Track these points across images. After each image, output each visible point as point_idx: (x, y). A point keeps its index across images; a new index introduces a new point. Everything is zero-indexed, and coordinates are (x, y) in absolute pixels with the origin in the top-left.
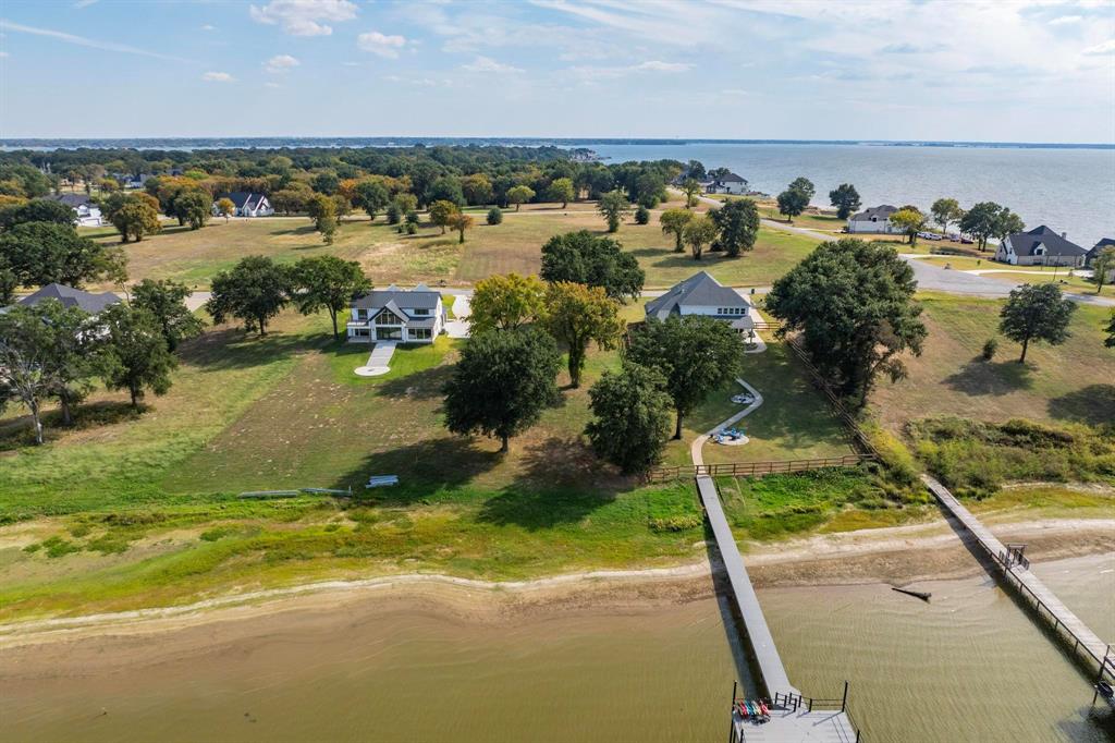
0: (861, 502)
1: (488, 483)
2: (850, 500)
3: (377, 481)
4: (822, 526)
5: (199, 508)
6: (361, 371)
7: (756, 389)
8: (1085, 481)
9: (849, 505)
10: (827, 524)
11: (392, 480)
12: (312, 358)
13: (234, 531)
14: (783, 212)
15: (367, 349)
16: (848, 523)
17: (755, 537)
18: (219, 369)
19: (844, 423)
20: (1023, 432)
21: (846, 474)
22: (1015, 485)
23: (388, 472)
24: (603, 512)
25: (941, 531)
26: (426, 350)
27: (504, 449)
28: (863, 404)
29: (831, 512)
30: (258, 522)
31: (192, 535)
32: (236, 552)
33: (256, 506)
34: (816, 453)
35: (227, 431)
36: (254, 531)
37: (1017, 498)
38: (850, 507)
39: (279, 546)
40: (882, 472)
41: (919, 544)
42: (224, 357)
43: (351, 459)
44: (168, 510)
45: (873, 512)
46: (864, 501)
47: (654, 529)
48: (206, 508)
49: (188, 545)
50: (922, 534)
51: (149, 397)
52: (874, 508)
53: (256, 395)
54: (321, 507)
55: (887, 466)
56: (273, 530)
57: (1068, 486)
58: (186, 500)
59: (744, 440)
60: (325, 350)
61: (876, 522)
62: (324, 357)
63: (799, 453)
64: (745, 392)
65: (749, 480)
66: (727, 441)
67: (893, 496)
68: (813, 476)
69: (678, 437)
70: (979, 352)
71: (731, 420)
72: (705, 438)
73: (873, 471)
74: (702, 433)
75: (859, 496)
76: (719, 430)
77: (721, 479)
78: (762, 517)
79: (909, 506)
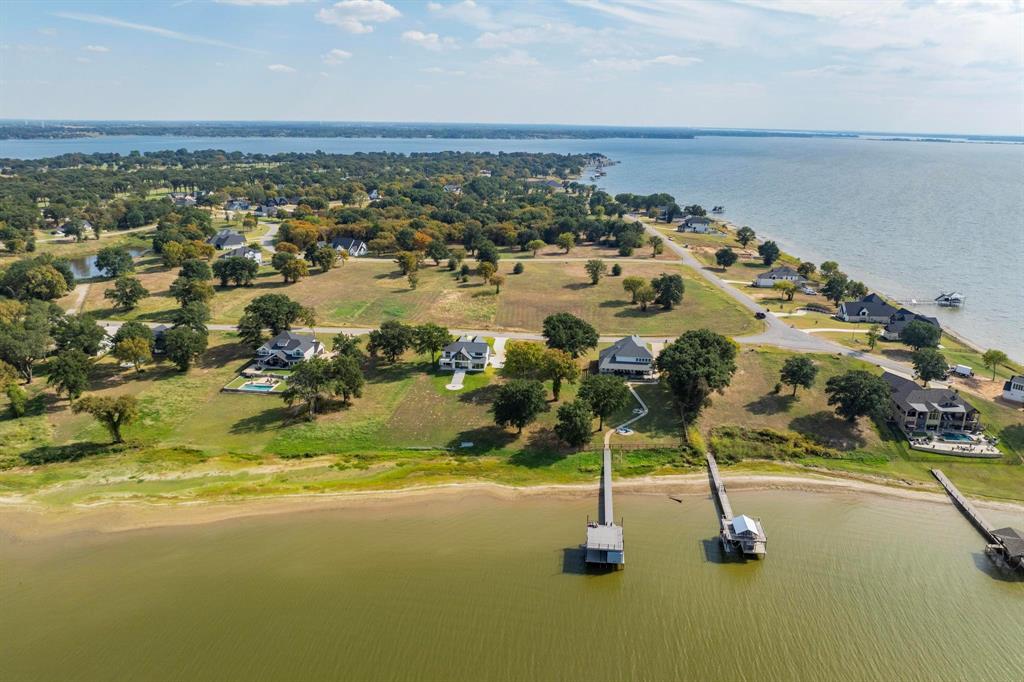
0: (673, 464)
1: (513, 448)
2: (669, 463)
3: (464, 445)
4: (652, 473)
5: (392, 453)
6: (449, 387)
8: (783, 460)
10: (655, 472)
11: (471, 444)
12: (422, 377)
13: (408, 463)
15: (450, 373)
16: (664, 472)
17: (621, 476)
18: (377, 383)
19: (682, 427)
20: (767, 435)
21: (671, 451)
22: (750, 460)
23: (469, 441)
24: (560, 463)
25: (702, 478)
26: (481, 375)
27: (520, 432)
28: (696, 417)
29: (659, 467)
30: (418, 460)
31: (392, 464)
32: (413, 471)
33: (415, 453)
34: (664, 441)
35: (392, 418)
36: (417, 464)
37: (747, 466)
38: (668, 465)
39: (429, 469)
40: (689, 451)
41: (690, 482)
42: (377, 375)
43: (451, 435)
44: (380, 453)
45: (677, 468)
46: (675, 463)
47: (580, 470)
48: (396, 453)
49: (393, 468)
50: (694, 479)
51: (352, 399)
52: (678, 466)
53: (401, 399)
54: (443, 455)
55: (691, 448)
56: (424, 463)
57: (774, 462)
58: (386, 449)
59: (631, 432)
60: (429, 373)
61: (676, 473)
62: (429, 377)
63: (655, 441)
64: (640, 407)
65: (628, 452)
66: (623, 433)
67: (689, 462)
68: (656, 451)
69: (600, 430)
70: (773, 389)
71: (629, 422)
72: (613, 431)
73: (684, 450)
74: (613, 428)
75: (674, 461)
76: (621, 427)
77: (615, 451)
78: (627, 468)
79: (694, 467)
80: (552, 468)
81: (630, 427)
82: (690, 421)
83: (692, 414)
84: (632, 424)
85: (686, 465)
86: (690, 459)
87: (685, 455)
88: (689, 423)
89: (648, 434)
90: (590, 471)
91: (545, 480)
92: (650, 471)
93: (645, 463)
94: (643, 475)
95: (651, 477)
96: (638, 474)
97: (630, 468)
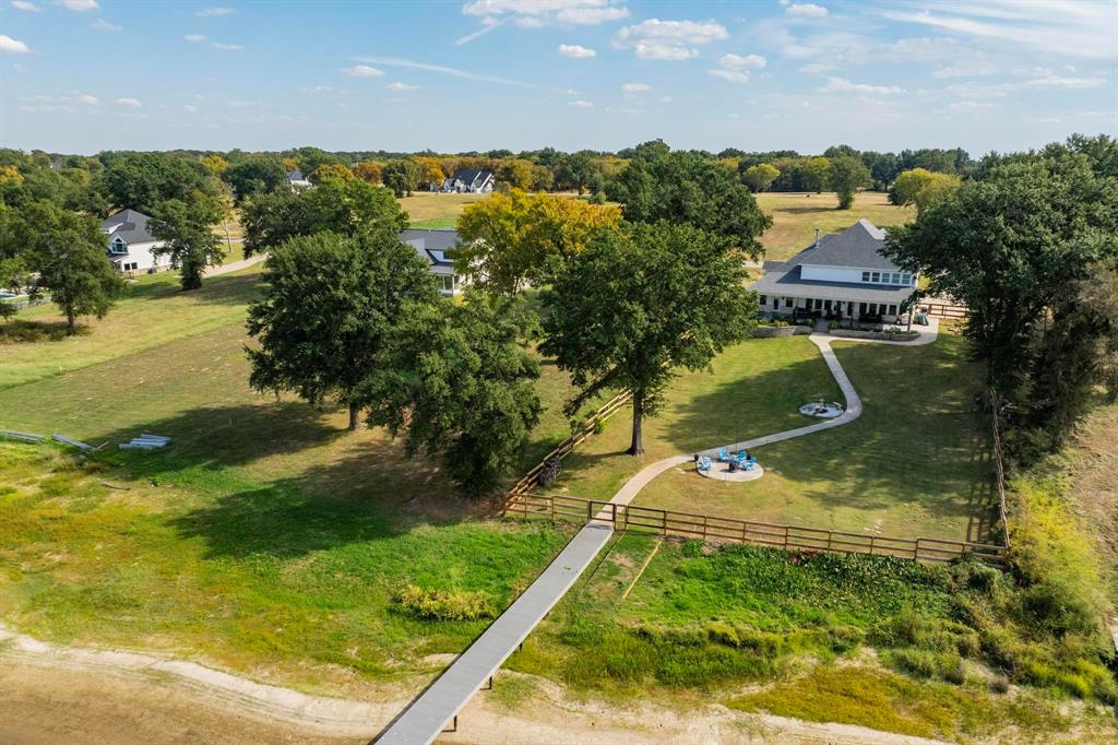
0: (900, 652)
2: (875, 640)
3: (139, 442)
4: (754, 689)
7: (859, 392)
9: (871, 652)
10: (771, 686)
11: (159, 442)
19: (988, 476)
21: (909, 579)
28: (1054, 448)
29: (805, 660)
38: (866, 657)
46: (912, 654)
47: (395, 607)
52: (926, 673)
55: (1022, 579)
59: (756, 472)
61: (904, 716)
63: (845, 519)
64: (838, 398)
65: (689, 550)
66: (716, 471)
67: (992, 656)
68: (830, 568)
69: (632, 451)
71: (763, 440)
72: (684, 459)
73: (979, 583)
74: (686, 449)
75: (905, 636)
76: (720, 451)
77: (630, 537)
78: (632, 633)
79: (1027, 692)
80: (295, 569)
81: (760, 456)
82: (1027, 458)
83: (1039, 436)
84: (772, 446)
85: (975, 670)
86: (1008, 638)
87: (979, 607)
88: (1023, 466)
89: (821, 486)
90: (431, 617)
91: (189, 625)
92: (744, 674)
93: (739, 621)
94: (692, 694)
95: (733, 716)
96: (664, 678)
97: (644, 634)
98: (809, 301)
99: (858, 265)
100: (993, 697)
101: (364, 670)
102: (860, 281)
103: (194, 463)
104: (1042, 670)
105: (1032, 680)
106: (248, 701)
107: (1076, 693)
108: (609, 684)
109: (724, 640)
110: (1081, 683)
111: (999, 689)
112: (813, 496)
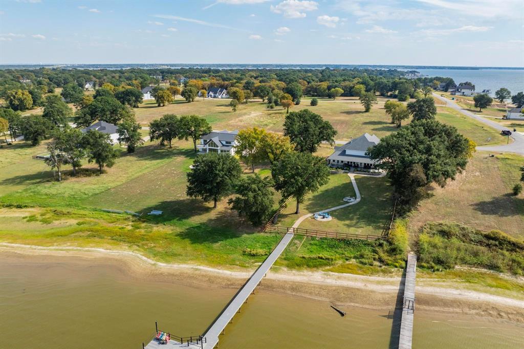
0: (360, 260)
1: (197, 220)
2: (355, 258)
3: (153, 212)
4: (328, 268)
7: (361, 193)
8: (515, 274)
9: (354, 260)
10: (332, 267)
11: (160, 212)
12: (180, 158)
14: (476, 106)
17: (288, 266)
18: (143, 160)
19: (390, 219)
20: (496, 239)
21: (365, 244)
22: (465, 268)
24: (228, 241)
25: (392, 283)
27: (215, 207)
28: (410, 210)
29: (340, 262)
32: (81, 231)
34: (364, 231)
35: (123, 185)
37: (459, 275)
38: (353, 261)
39: (97, 231)
40: (386, 247)
41: (371, 287)
42: (149, 155)
44: (75, 211)
45: (364, 266)
46: (363, 260)
47: (244, 253)
49: (70, 226)
50: (379, 283)
52: (366, 264)
53: (146, 171)
54: (126, 219)
55: (391, 244)
56: (102, 225)
57: (501, 275)
59: (330, 218)
60: (188, 156)
61: (359, 272)
62: (184, 159)
63: (352, 230)
64: (354, 196)
65: (313, 238)
66: (319, 218)
67: (381, 260)
68: (347, 242)
69: (296, 213)
70: (510, 191)
71: (333, 209)
72: (310, 215)
73: (381, 245)
74: (311, 212)
75: (362, 256)
76: (320, 213)
77: (298, 236)
78: (301, 257)
79: (386, 267)
80: (216, 245)
81: (331, 214)
82: (401, 214)
83: (406, 207)
84: (335, 211)
85: (377, 263)
86: (384, 256)
87: (379, 250)
88: (400, 216)
89: (347, 222)
90: (254, 255)
91: (196, 258)
92: (326, 265)
93: (325, 254)
94: (315, 269)
95: (323, 272)
96: (308, 266)
97: (303, 257)
98: (348, 162)
99: (363, 150)
100: (379, 268)
101: (242, 266)
102: (364, 155)
103: (174, 219)
104: (390, 262)
105: (388, 264)
106: (219, 273)
107: (396, 267)
108: (297, 267)
109: (321, 258)
110: (397, 264)
111: (380, 267)
112: (345, 225)
